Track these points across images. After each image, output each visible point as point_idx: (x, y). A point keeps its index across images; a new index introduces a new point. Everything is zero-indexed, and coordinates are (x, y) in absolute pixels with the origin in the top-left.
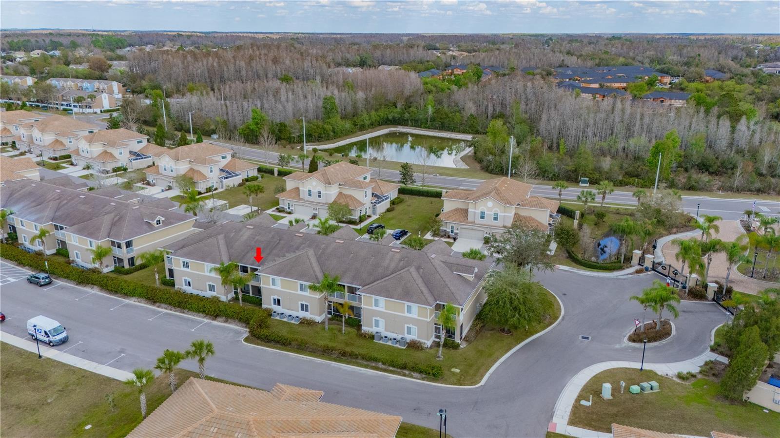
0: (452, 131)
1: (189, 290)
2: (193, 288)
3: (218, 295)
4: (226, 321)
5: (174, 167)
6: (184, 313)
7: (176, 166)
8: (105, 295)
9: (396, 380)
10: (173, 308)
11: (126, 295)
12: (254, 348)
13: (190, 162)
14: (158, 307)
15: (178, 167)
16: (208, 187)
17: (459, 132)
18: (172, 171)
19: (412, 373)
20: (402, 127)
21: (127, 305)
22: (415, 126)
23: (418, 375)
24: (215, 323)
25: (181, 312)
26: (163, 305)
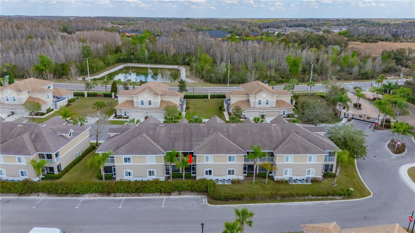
0: (163, 64)
1: (132, 178)
2: (134, 177)
3: (158, 178)
4: (180, 194)
5: (16, 97)
6: (140, 196)
7: (18, 96)
8: (55, 198)
9: (329, 204)
10: (128, 195)
11: (78, 194)
12: (222, 207)
13: (29, 92)
14: (115, 196)
15: (20, 97)
16: (47, 109)
17: (167, 64)
18: (14, 100)
19: (334, 197)
20: (129, 63)
21: (85, 202)
22: (138, 63)
23: (339, 198)
24: (172, 197)
25: (138, 196)
26: (118, 194)
